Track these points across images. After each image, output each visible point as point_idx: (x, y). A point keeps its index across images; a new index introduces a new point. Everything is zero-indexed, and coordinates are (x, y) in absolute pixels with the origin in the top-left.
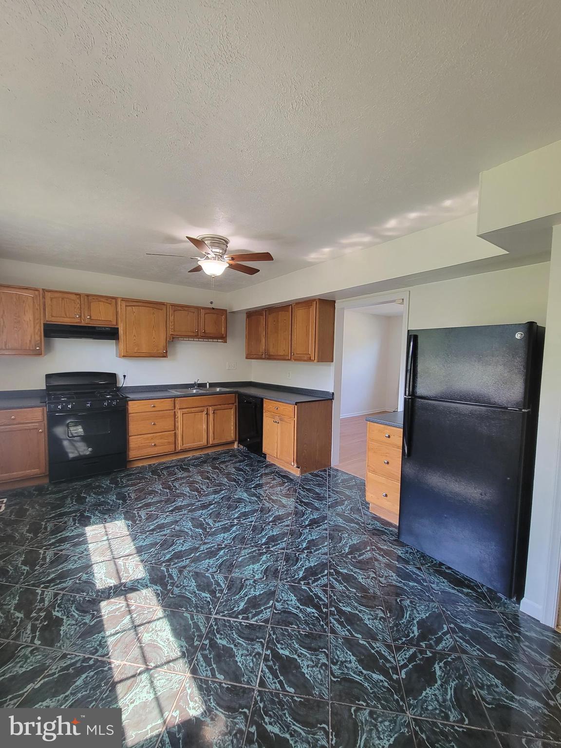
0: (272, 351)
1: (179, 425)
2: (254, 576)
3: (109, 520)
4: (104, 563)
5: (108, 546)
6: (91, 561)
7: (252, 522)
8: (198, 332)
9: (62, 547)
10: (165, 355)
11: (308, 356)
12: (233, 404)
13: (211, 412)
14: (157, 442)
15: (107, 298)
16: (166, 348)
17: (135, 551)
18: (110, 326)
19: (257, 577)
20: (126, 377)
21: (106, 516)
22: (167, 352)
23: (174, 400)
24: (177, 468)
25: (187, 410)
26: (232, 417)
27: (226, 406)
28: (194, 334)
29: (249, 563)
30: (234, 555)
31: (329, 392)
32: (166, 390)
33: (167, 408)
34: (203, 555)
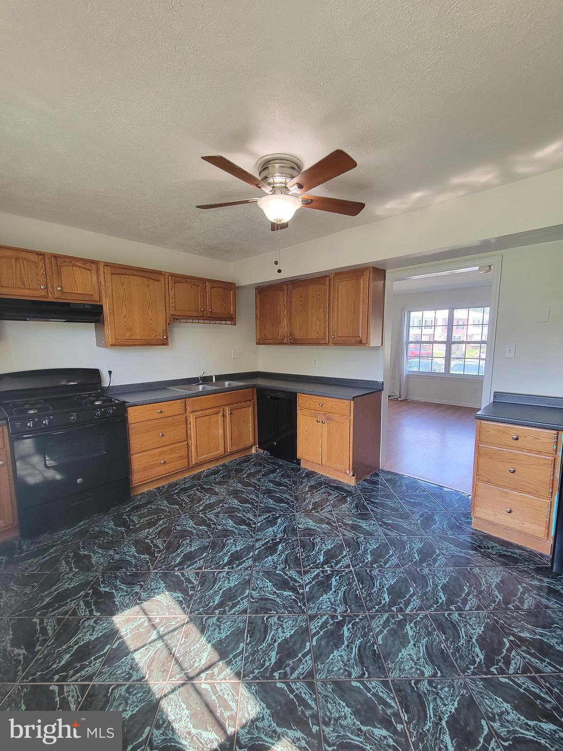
0: (298, 334)
1: (192, 433)
3: (144, 595)
4: (177, 692)
5: (165, 652)
6: (153, 694)
8: (203, 311)
9: (89, 670)
10: (165, 342)
11: (358, 339)
12: (250, 400)
13: (227, 413)
14: (167, 457)
15: (86, 261)
16: (166, 332)
17: (215, 656)
18: (91, 303)
20: (112, 373)
21: (137, 589)
22: (167, 338)
23: (185, 401)
24: (197, 489)
25: (201, 412)
26: (250, 417)
27: (243, 403)
28: (199, 315)
31: (377, 382)
32: (165, 388)
33: (177, 413)
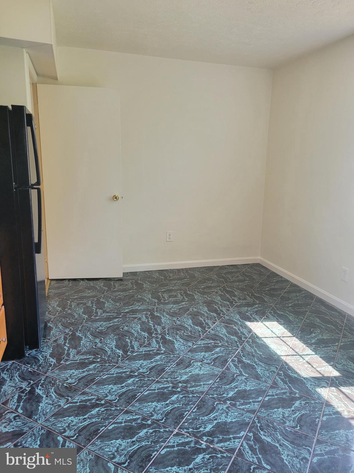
2: (201, 365)
7: (177, 435)
19: (199, 364)
29: (203, 376)
30: (217, 388)
34: (254, 396)
